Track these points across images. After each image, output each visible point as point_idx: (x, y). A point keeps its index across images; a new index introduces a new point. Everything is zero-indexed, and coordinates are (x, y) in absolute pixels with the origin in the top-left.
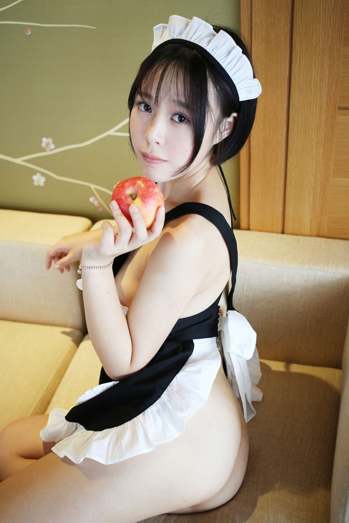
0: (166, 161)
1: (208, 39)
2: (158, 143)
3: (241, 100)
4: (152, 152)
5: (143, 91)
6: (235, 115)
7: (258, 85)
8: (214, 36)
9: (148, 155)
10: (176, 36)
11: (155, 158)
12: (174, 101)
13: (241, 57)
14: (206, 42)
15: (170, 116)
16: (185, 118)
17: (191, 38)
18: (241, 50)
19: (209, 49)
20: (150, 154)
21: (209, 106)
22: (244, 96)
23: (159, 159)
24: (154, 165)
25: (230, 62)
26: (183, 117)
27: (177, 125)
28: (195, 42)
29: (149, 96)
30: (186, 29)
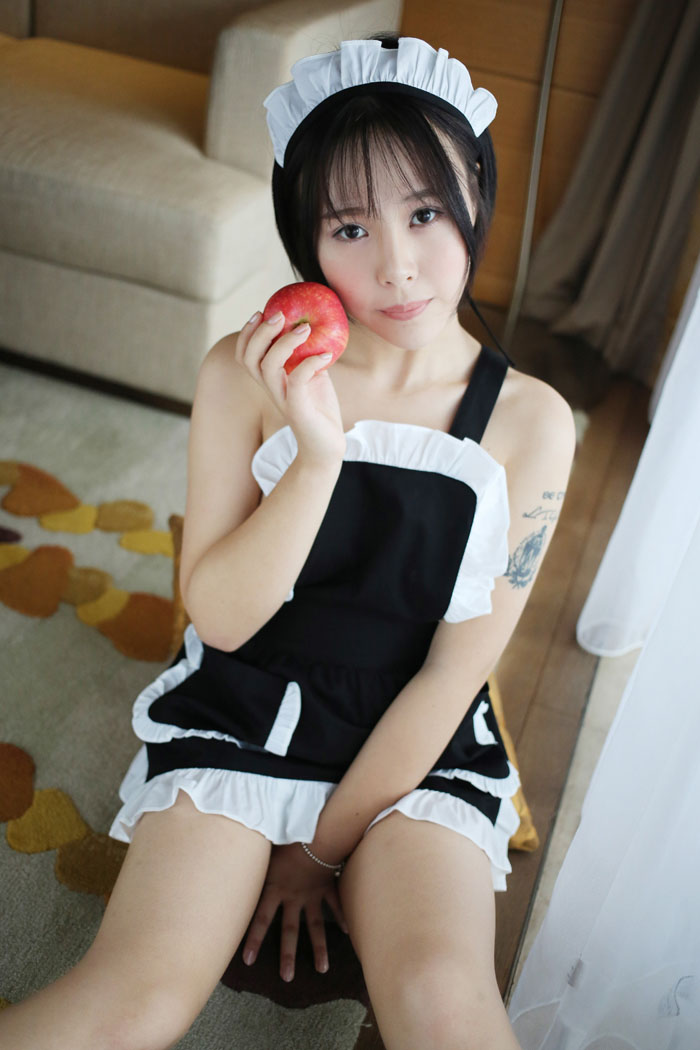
0: (431, 299)
1: (389, 65)
2: (410, 278)
3: (477, 135)
8: (395, 55)
11: (414, 306)
12: (407, 198)
14: (388, 71)
15: (407, 224)
18: (446, 54)
19: (399, 79)
20: (403, 304)
23: (420, 304)
24: (416, 319)
27: (421, 230)
30: (340, 72)
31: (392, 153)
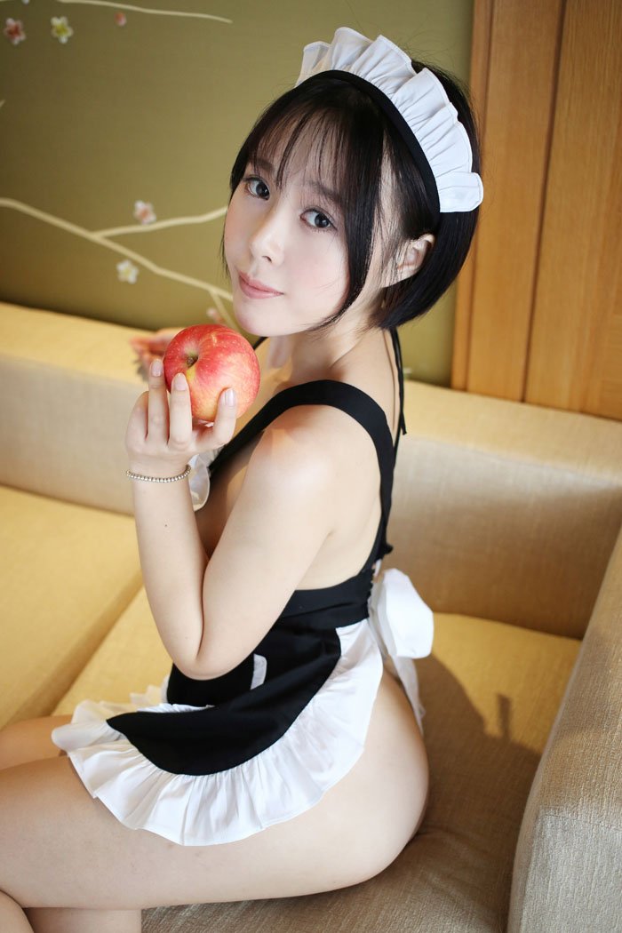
0: (282, 294)
1: (397, 82)
2: (270, 259)
3: (442, 210)
4: (255, 274)
5: (258, 155)
6: (429, 238)
7: (479, 185)
8: (411, 76)
9: (248, 278)
10: (339, 66)
11: (260, 287)
12: (312, 183)
13: (454, 125)
14: (391, 86)
15: (300, 212)
16: (328, 222)
17: (367, 74)
18: (455, 113)
19: (395, 99)
20: (252, 278)
21: (380, 209)
22: (449, 203)
23: (267, 290)
25: (431, 132)
26: (325, 218)
27: (311, 231)
28: (372, 82)
29: (267, 166)
30: (360, 55)
31: (325, 136)
